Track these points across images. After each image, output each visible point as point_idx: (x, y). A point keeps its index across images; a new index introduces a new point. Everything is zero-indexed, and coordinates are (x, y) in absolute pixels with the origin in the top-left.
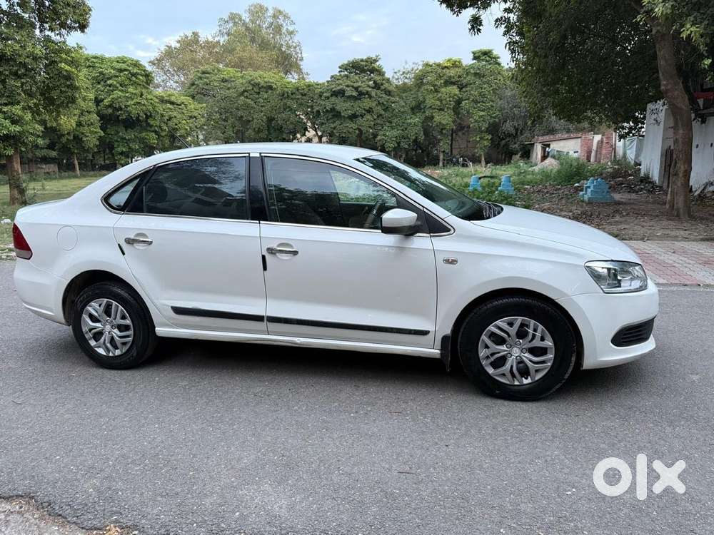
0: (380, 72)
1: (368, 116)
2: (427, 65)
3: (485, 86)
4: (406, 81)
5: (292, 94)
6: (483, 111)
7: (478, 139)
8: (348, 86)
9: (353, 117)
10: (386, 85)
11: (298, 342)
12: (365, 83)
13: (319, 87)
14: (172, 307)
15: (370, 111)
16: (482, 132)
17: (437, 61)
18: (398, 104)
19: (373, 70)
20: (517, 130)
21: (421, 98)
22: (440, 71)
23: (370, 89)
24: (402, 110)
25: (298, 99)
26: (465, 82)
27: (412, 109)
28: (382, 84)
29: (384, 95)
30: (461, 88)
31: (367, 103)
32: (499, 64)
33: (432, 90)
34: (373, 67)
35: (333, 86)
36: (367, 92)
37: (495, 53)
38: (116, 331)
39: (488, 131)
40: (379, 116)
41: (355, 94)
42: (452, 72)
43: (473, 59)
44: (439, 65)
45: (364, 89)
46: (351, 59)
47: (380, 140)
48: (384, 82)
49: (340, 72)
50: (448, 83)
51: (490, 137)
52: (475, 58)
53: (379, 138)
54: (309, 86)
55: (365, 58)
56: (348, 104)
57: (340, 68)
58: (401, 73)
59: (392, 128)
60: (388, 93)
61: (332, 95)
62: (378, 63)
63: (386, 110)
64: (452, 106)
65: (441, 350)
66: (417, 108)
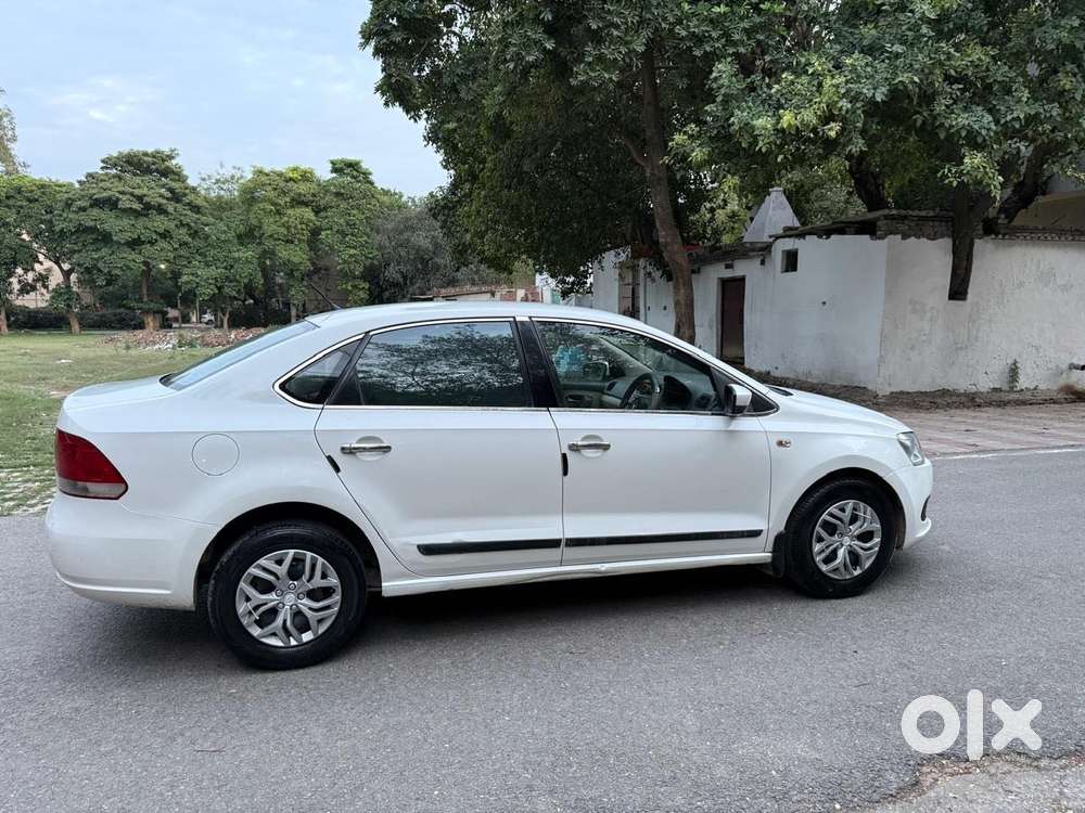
0: (177, 175)
1: (162, 244)
2: (260, 172)
3: (354, 212)
4: (222, 193)
5: (8, 198)
6: (355, 248)
7: (350, 288)
8: (123, 193)
9: (134, 244)
10: (191, 197)
11: (603, 569)
12: (154, 190)
13: (64, 189)
14: (419, 547)
15: (165, 235)
16: (355, 277)
17: (278, 168)
18: (214, 228)
19: (166, 173)
20: (405, 277)
21: (254, 222)
22: (282, 184)
23: (165, 201)
24: (223, 237)
25: (21, 207)
26: (322, 202)
27: (239, 237)
28: (185, 195)
29: (189, 213)
30: (317, 212)
31: (160, 222)
32: (372, 184)
33: (271, 210)
34: (168, 167)
35: (94, 191)
36: (160, 205)
37: (364, 166)
38: (306, 601)
39: (363, 277)
40: (183, 244)
41: (137, 206)
42: (303, 188)
43: (332, 172)
44: (280, 175)
45: (154, 199)
46: (125, 150)
47: (187, 283)
48: (187, 191)
49: (102, 168)
50: (298, 202)
51: (367, 286)
52: (335, 170)
53: (185, 278)
54: (43, 186)
55: (150, 150)
56: (126, 222)
57: (103, 161)
58: (214, 181)
59: (208, 265)
60: (196, 209)
61: (92, 206)
62: (174, 162)
63: (194, 234)
64: (305, 238)
65: (773, 552)
66: (249, 236)
